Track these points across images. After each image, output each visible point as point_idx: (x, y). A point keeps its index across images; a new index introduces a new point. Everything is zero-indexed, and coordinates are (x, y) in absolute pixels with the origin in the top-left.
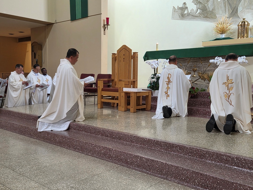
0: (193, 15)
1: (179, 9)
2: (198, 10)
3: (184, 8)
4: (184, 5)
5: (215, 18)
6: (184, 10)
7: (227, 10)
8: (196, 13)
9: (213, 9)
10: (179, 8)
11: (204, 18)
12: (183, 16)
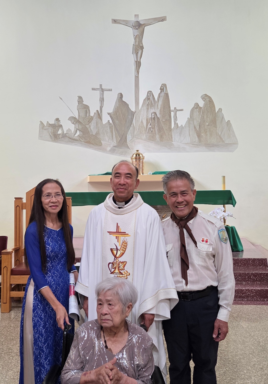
0: (70, 137)
1: (49, 127)
2: (76, 131)
3: (57, 126)
4: (57, 122)
5: (100, 145)
6: (57, 128)
7: (114, 136)
8: (75, 135)
9: (97, 133)
10: (50, 125)
11: (86, 144)
12: (56, 137)
